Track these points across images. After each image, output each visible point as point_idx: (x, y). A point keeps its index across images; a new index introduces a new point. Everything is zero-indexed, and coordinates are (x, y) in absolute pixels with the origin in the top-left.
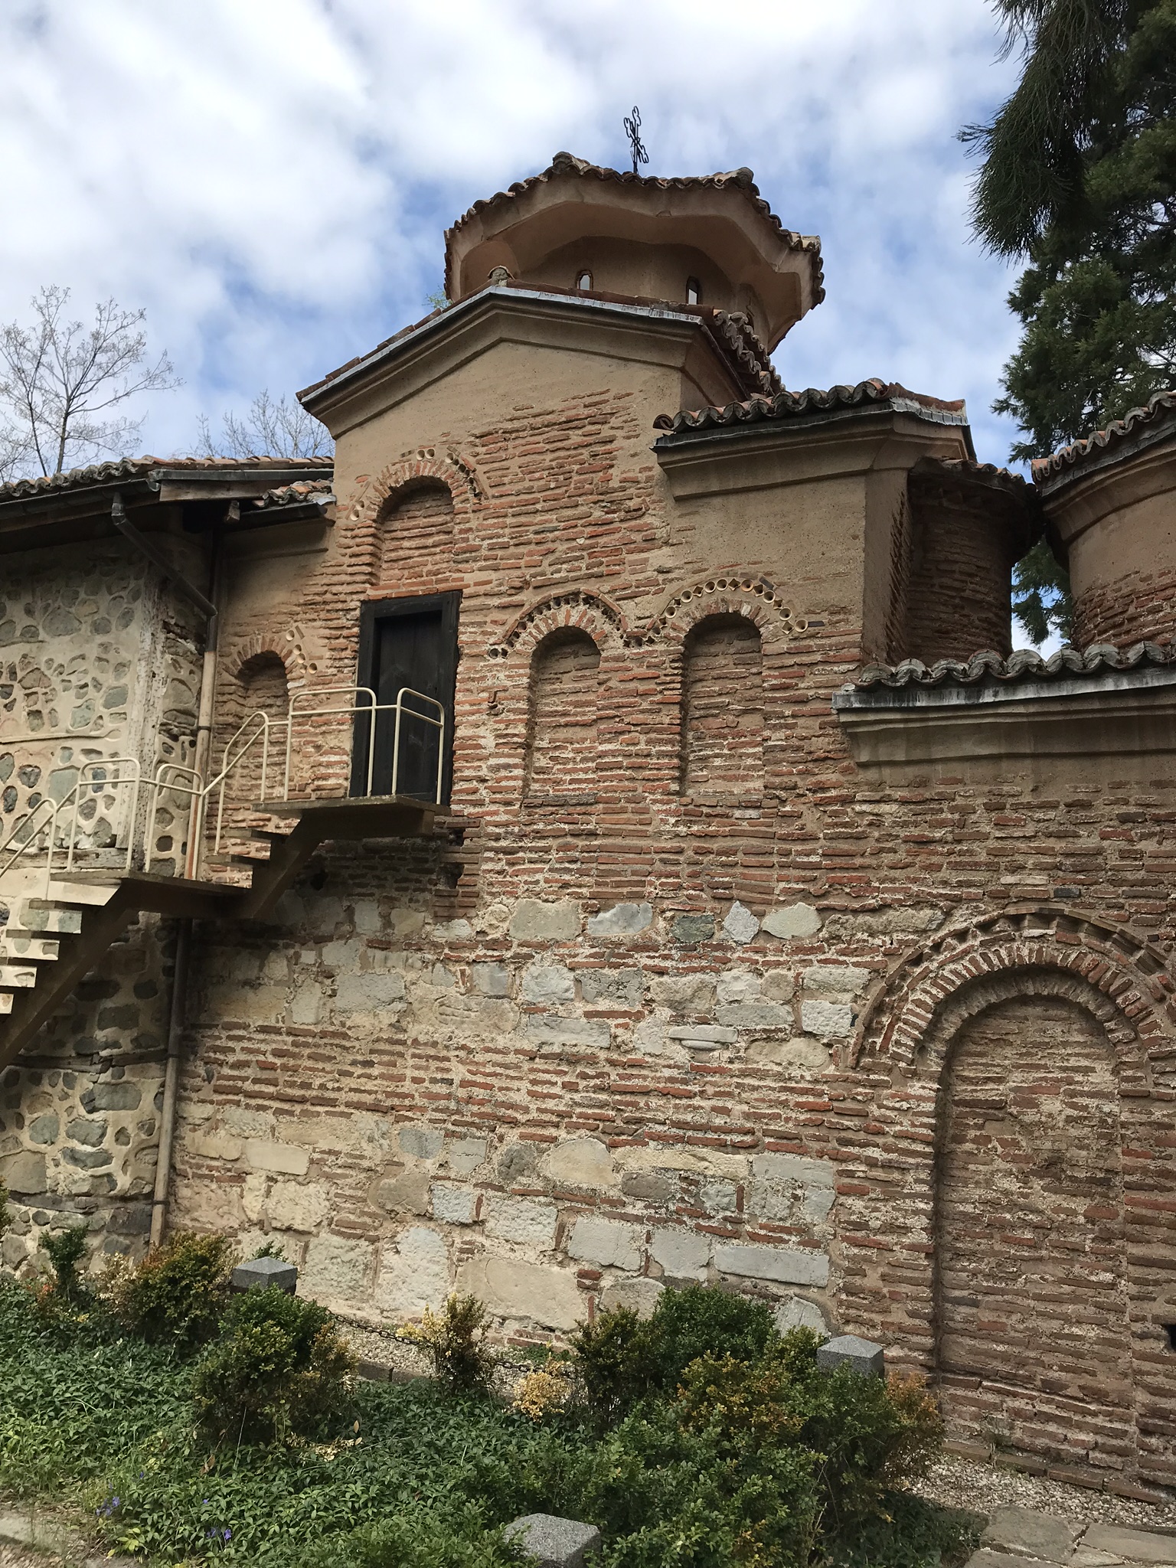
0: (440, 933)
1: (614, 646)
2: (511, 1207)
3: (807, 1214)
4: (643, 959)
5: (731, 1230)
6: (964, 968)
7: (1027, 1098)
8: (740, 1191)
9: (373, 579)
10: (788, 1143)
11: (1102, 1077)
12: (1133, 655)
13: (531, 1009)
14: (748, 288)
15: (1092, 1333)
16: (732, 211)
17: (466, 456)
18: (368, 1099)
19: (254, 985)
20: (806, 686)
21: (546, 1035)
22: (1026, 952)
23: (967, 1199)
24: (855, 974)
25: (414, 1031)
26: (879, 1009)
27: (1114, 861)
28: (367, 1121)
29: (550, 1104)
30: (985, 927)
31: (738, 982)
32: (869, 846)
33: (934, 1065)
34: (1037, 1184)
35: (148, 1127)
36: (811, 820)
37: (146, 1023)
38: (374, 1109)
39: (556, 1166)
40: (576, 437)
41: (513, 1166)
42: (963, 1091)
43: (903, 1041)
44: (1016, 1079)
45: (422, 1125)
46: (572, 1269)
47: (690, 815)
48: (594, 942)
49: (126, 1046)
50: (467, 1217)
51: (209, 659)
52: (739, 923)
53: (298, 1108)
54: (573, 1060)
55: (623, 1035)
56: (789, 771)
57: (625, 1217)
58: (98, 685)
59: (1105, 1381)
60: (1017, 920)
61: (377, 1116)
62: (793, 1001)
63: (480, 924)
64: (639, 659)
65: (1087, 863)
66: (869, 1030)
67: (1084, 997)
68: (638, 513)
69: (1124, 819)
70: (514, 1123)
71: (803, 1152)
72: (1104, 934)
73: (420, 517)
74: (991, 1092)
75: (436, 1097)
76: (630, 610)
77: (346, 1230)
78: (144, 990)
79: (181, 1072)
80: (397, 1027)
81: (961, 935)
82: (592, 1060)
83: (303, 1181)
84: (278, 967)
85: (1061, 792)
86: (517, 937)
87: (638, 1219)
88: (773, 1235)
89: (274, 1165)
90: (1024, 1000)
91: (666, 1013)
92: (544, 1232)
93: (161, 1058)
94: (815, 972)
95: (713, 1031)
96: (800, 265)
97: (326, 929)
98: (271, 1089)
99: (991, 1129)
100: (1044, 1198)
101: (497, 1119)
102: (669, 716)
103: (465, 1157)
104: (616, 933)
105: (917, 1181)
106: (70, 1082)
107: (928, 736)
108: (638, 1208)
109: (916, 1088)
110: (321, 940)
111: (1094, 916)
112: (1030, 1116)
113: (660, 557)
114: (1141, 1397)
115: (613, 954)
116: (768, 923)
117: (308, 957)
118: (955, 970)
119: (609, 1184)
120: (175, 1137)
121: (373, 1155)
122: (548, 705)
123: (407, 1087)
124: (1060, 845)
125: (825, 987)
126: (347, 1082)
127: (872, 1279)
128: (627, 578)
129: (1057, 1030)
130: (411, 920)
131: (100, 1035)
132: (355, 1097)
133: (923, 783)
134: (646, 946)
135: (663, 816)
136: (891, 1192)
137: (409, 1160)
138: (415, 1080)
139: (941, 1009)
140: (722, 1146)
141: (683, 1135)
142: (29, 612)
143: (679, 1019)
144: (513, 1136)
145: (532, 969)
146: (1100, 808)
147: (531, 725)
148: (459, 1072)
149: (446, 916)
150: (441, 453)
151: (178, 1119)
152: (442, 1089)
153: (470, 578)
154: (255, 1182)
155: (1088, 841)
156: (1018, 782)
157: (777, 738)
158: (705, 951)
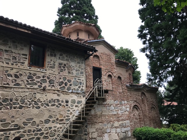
0: (104, 103)
1: (113, 77)
2: (112, 130)
8: (125, 124)
9: (93, 64)
13: (111, 111)
18: (100, 122)
21: (113, 113)
22: (135, 104)
24: (129, 106)
25: (103, 114)
28: (100, 124)
29: (114, 119)
31: (124, 107)
39: (115, 125)
43: (131, 111)
45: (105, 123)
46: (117, 134)
50: (109, 132)
52: (123, 102)
53: (93, 124)
54: (115, 115)
55: (118, 112)
57: (119, 128)
58: (79, 71)
60: (134, 102)
61: (101, 123)
63: (107, 102)
65: (137, 98)
67: (137, 107)
70: (112, 122)
71: (128, 120)
75: (105, 120)
76: (114, 74)
77: (99, 136)
80: (101, 113)
83: (95, 132)
85: (135, 93)
86: (110, 104)
87: (120, 128)
88: (127, 127)
89: (92, 131)
91: (120, 110)
92: (115, 131)
95: (123, 111)
98: (90, 122)
101: (110, 121)
103: (109, 126)
104: (116, 103)
107: (132, 89)
109: (132, 114)
111: (137, 102)
112: (135, 115)
115: (117, 105)
116: (125, 102)
119: (118, 125)
121: (101, 127)
123: (103, 120)
126: (98, 120)
129: (135, 109)
130: (101, 102)
132: (99, 122)
137: (104, 127)
138: (104, 119)
139: (132, 108)
142: (67, 56)
144: (112, 123)
146: (137, 95)
148: (107, 117)
149: (104, 101)
150: (98, 53)
152: (106, 119)
153: (102, 67)
154: (90, 134)
158: (121, 104)
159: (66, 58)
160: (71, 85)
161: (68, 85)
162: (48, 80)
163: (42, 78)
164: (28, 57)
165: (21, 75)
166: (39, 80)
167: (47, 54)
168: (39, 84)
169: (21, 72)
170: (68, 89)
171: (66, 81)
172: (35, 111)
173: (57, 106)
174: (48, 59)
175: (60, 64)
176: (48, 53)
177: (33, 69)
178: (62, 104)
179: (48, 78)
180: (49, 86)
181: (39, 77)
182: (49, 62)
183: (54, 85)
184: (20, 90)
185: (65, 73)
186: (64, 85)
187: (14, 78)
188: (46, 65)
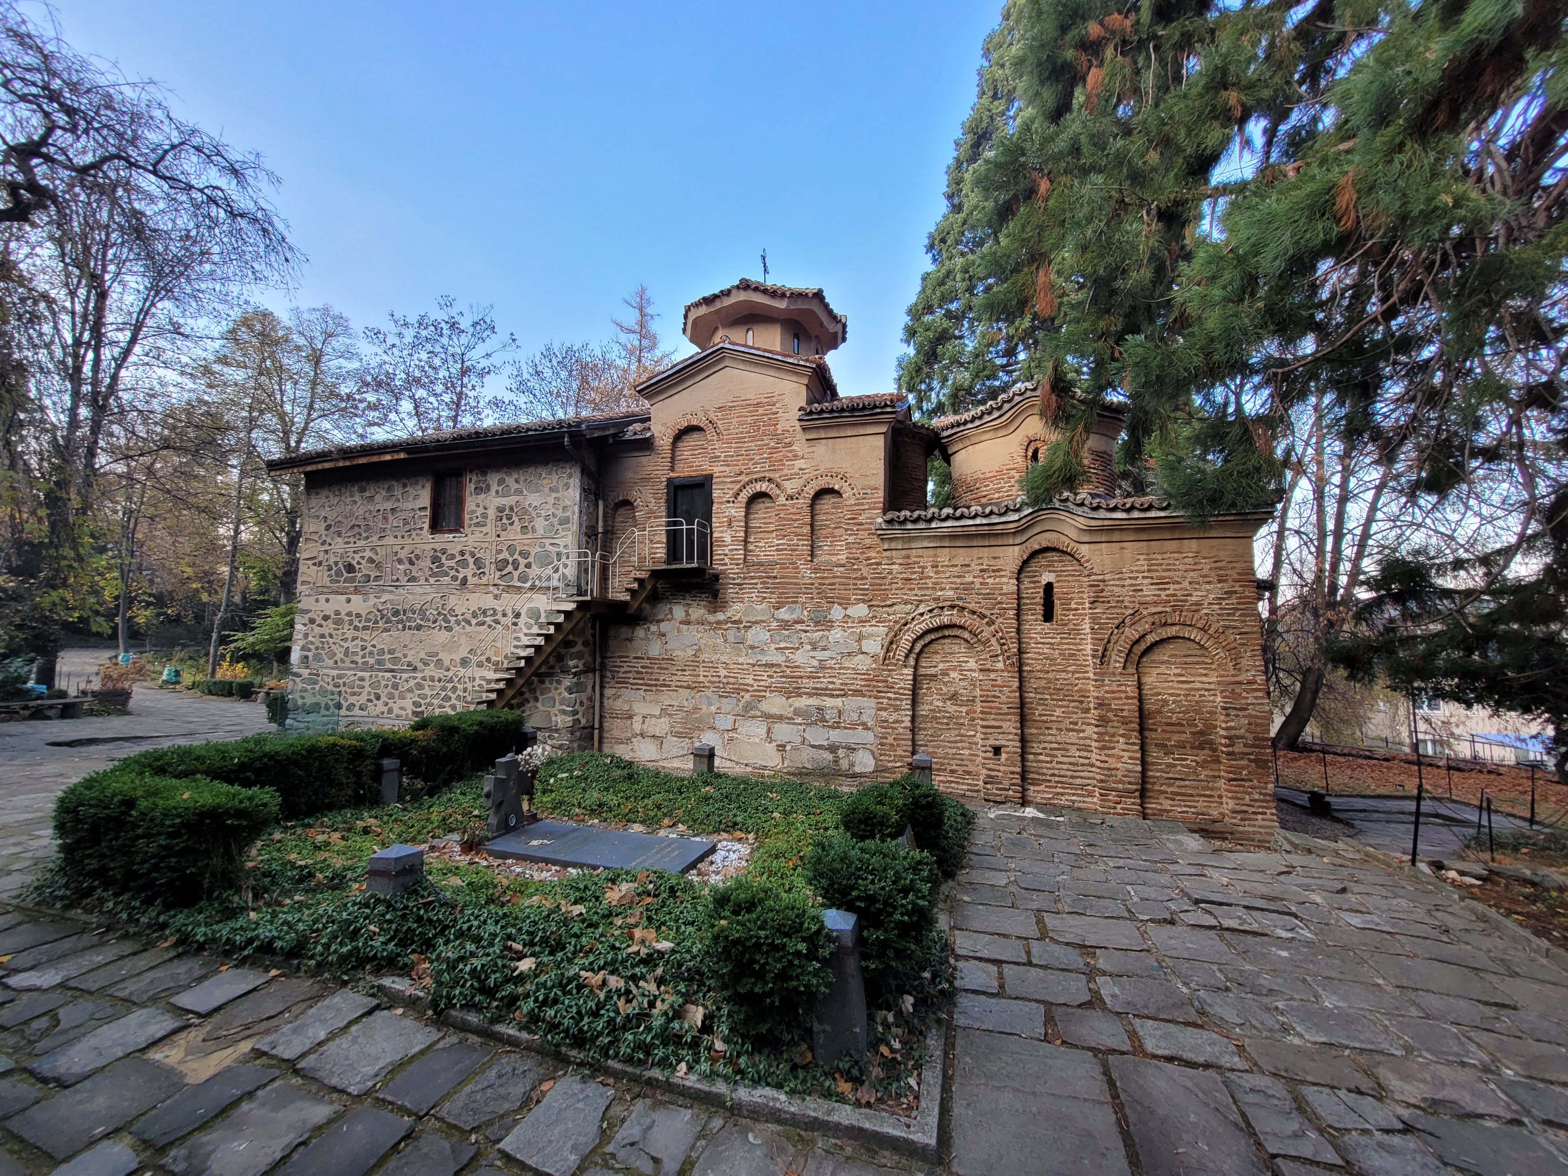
0: (711, 618)
1: (782, 500)
2: (748, 723)
3: (865, 718)
4: (799, 627)
5: (836, 726)
6: (924, 626)
7: (945, 673)
8: (840, 713)
9: (672, 469)
10: (858, 693)
11: (972, 664)
12: (987, 511)
13: (752, 647)
14: (817, 337)
15: (967, 752)
16: (816, 307)
17: (712, 416)
18: (685, 684)
19: (630, 640)
20: (862, 519)
21: (760, 657)
22: (946, 620)
23: (924, 710)
24: (882, 630)
25: (702, 658)
26: (891, 643)
27: (978, 586)
28: (685, 693)
29: (762, 683)
30: (931, 611)
31: (837, 634)
32: (888, 581)
33: (912, 662)
34: (949, 703)
35: (591, 699)
36: (865, 571)
37: (588, 657)
38: (688, 687)
39: (765, 706)
40: (761, 411)
41: (748, 707)
42: (922, 671)
43: (901, 654)
44: (941, 666)
45: (708, 692)
46: (774, 744)
47: (816, 570)
48: (778, 620)
49: (581, 667)
50: (730, 727)
51: (601, 503)
52: (837, 613)
53: (654, 689)
54: (771, 666)
55: (791, 656)
56: (856, 553)
57: (795, 724)
58: (554, 516)
59: (971, 768)
60: (942, 608)
61: (689, 691)
62: (859, 640)
63: (729, 614)
64: (793, 506)
65: (968, 587)
66: (888, 651)
67: (966, 635)
68: (790, 444)
69: (982, 571)
70: (747, 691)
71: (864, 696)
72: (974, 613)
73: (690, 442)
74: (932, 671)
75: (714, 682)
76: (787, 485)
77: (679, 735)
78: (585, 644)
79: (602, 677)
80: (695, 655)
81: (922, 614)
82: (779, 666)
83: (660, 717)
84: (640, 632)
85: (959, 561)
86: (744, 619)
87: (800, 724)
88: (853, 727)
89: (645, 712)
90: (944, 637)
91: (809, 647)
92: (762, 730)
93: (594, 671)
94: (867, 629)
95: (827, 654)
96: (839, 328)
97: (661, 617)
98: (642, 682)
99: (932, 684)
100: (951, 708)
101: (739, 690)
102: (807, 529)
103: (728, 704)
104: (787, 617)
105: (906, 704)
106: (559, 682)
107: (911, 539)
108: (800, 720)
109: (905, 671)
110: (659, 621)
111: (970, 606)
112: (946, 679)
113: (799, 464)
114: (985, 772)
115: (785, 625)
116: (849, 612)
117: (653, 628)
118: (919, 627)
119: (788, 712)
120: (601, 703)
121: (688, 705)
122: (753, 524)
123: (701, 679)
124: (958, 580)
125: (870, 636)
126: (675, 678)
127: (890, 740)
128: (785, 472)
129: (956, 648)
130: (698, 611)
131: (571, 663)
132: (679, 684)
133: (908, 557)
134: (801, 622)
135: (806, 572)
136: (897, 709)
137: (704, 707)
138: (704, 676)
139: (915, 641)
140: (832, 696)
141: (816, 693)
142: (517, 481)
143: (814, 649)
144: (747, 696)
145: (752, 632)
146: (973, 566)
147: (746, 532)
148: (722, 673)
149: (714, 611)
150: (701, 415)
151: (602, 695)
152: (716, 679)
153: (717, 470)
154: (637, 719)
155: (969, 579)
156: (944, 556)
157: (851, 539)
158: (824, 623)
159: (514, 486)
160: (528, 566)
161: (522, 568)
162: (471, 561)
163: (459, 558)
164: (428, 513)
165: (418, 557)
166: (452, 563)
167: (467, 493)
168: (453, 573)
169: (417, 552)
170: (523, 578)
171: (516, 556)
172: (444, 635)
173: (490, 626)
174: (471, 503)
175: (500, 509)
176: (470, 487)
177: (438, 537)
178: (503, 620)
179: (473, 555)
180: (474, 575)
181: (453, 556)
182: (473, 512)
183: (486, 570)
184: (419, 590)
185: (514, 534)
186: (510, 568)
187: (407, 566)
188: (467, 522)
